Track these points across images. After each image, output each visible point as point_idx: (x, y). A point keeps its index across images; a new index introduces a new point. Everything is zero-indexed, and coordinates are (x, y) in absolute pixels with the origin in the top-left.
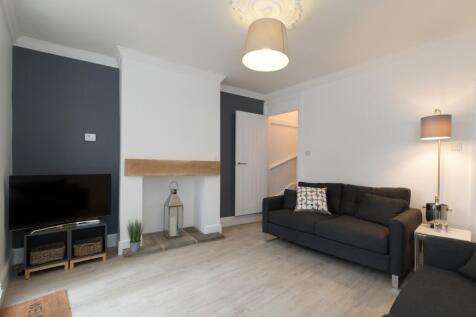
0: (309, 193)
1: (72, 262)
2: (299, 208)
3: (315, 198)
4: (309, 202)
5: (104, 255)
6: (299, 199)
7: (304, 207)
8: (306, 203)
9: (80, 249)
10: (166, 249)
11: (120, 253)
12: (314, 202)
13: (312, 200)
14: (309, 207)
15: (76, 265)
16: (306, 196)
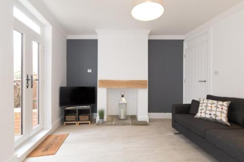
0: (209, 105)
1: (79, 122)
2: (198, 115)
3: (214, 109)
4: (208, 112)
5: (89, 122)
6: (200, 108)
7: (203, 115)
8: (205, 113)
9: (81, 117)
10: (115, 125)
11: (97, 122)
12: (213, 113)
13: (211, 110)
14: (208, 116)
15: (80, 124)
16: (206, 106)
